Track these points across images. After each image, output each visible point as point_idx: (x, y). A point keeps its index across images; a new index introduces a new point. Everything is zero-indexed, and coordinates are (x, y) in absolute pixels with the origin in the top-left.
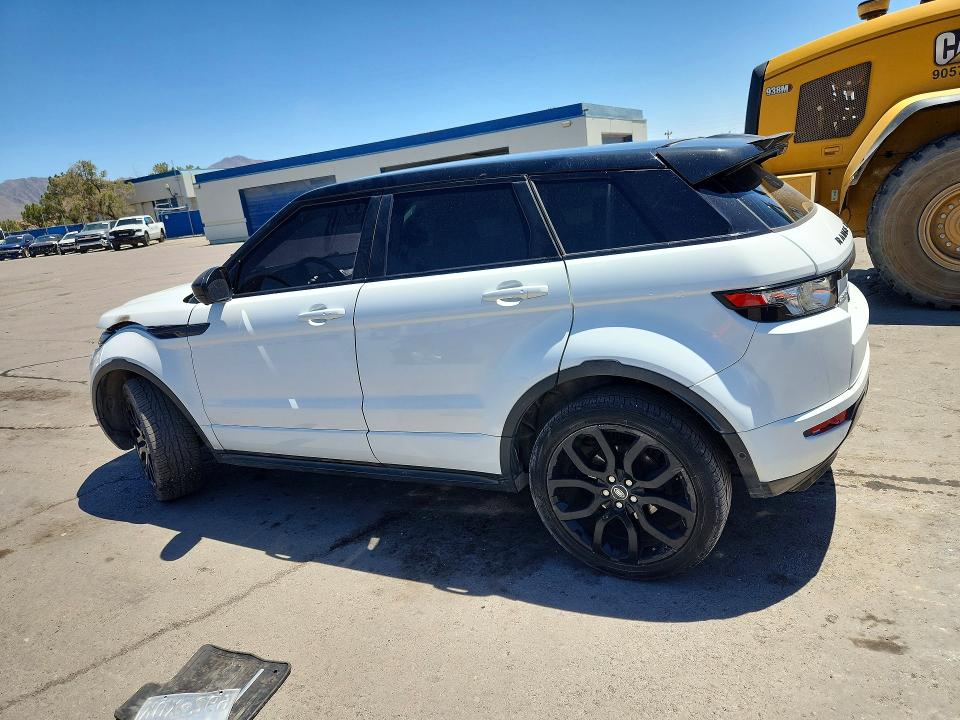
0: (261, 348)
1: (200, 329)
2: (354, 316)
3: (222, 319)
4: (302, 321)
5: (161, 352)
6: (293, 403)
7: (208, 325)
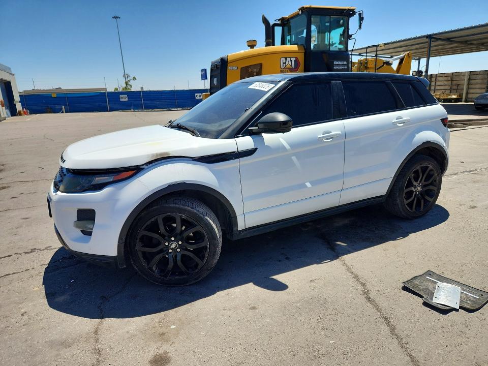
0: (294, 158)
1: (249, 153)
2: (345, 135)
3: (266, 144)
4: (320, 140)
5: (214, 172)
6: (308, 184)
7: (256, 149)
